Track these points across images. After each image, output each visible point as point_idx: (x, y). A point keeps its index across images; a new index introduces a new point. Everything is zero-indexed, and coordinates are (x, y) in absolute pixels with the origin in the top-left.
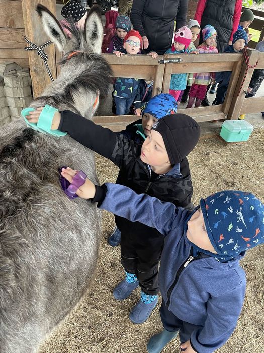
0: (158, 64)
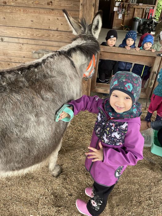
0: (156, 56)
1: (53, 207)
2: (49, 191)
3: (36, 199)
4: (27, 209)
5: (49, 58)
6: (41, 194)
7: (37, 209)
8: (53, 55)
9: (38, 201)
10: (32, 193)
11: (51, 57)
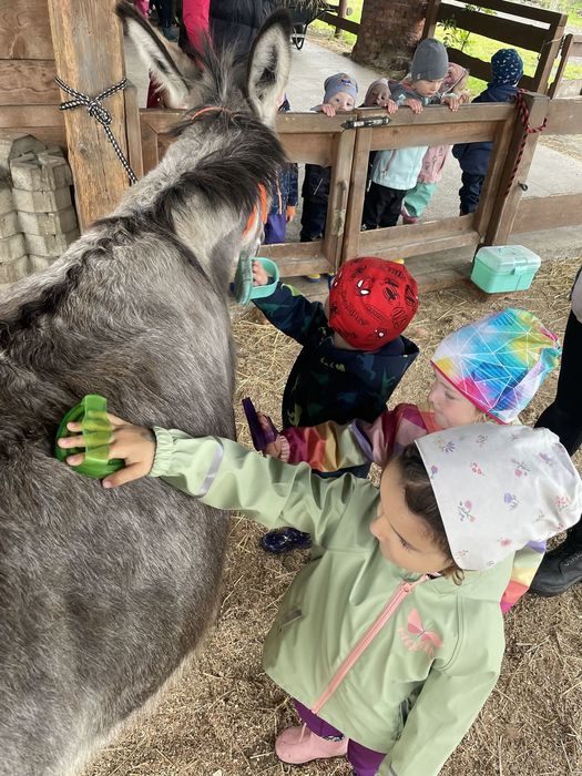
0: (342, 129)
1: (264, 712)
2: (218, 675)
3: (194, 719)
4: (190, 765)
5: (92, 260)
6: (201, 698)
7: (221, 745)
8: (104, 242)
9: (207, 722)
10: (171, 710)
11: (100, 253)
